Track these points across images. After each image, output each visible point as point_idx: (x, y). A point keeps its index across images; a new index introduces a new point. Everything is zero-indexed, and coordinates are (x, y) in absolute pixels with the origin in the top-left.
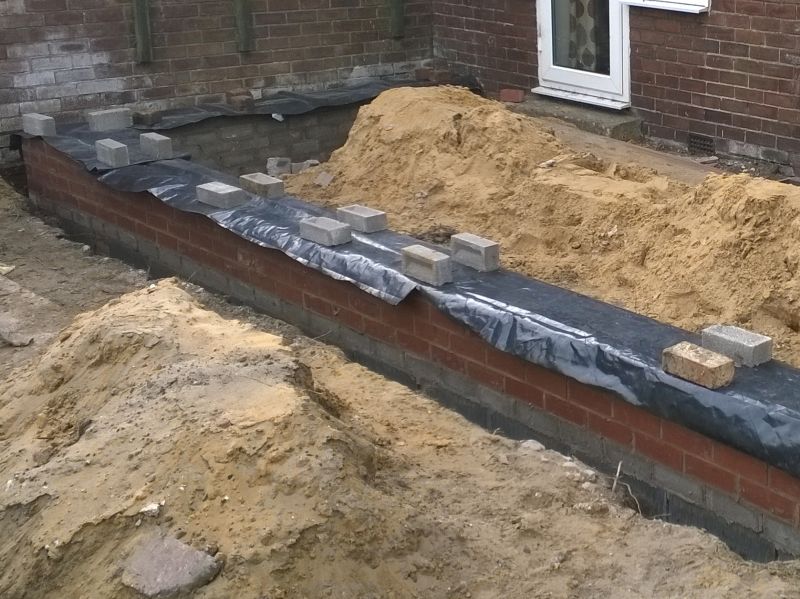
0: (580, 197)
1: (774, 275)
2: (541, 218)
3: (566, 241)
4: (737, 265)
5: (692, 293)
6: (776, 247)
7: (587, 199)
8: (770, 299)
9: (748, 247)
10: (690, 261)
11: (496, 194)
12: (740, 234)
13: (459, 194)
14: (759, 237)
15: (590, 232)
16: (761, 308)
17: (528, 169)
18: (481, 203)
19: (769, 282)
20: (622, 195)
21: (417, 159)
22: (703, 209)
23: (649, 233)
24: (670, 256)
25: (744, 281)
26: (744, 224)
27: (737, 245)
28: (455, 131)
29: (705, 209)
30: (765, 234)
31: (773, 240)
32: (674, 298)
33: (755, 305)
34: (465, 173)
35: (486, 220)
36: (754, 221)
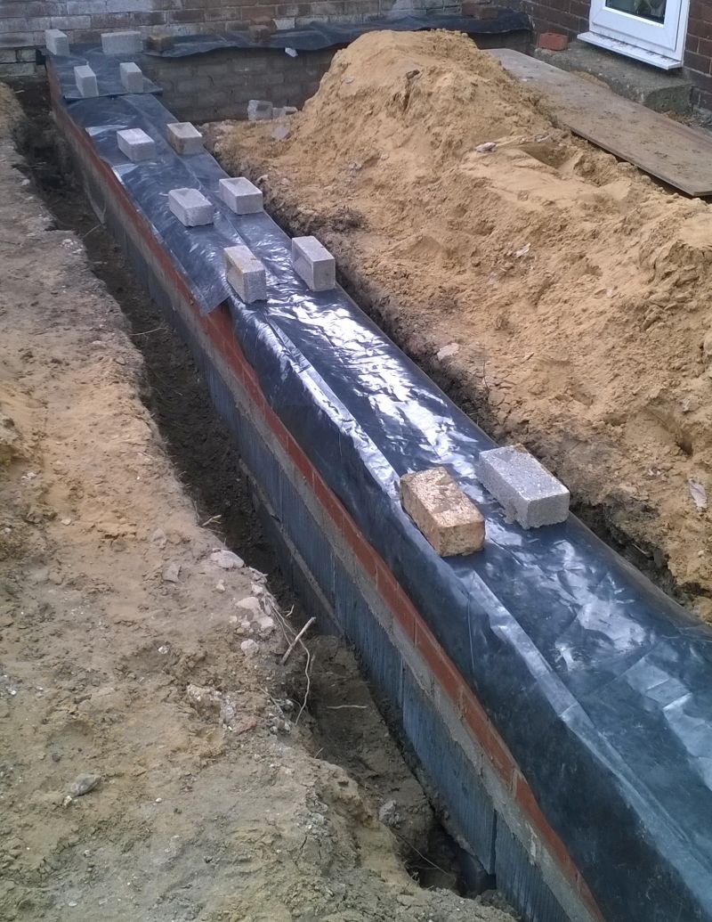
0: (499, 198)
1: (677, 365)
2: (450, 218)
3: (468, 254)
4: (631, 339)
5: (567, 363)
6: (693, 323)
7: (506, 202)
8: (659, 400)
9: (652, 316)
10: (584, 316)
11: (423, 177)
12: (651, 293)
13: (387, 171)
14: (674, 304)
15: (497, 247)
16: (644, 409)
17: (461, 151)
18: (405, 186)
19: (666, 373)
20: (552, 203)
21: (365, 121)
22: (628, 243)
23: (560, 262)
24: (565, 302)
25: (633, 364)
26: (663, 279)
27: (642, 309)
28: (404, 93)
29: (629, 245)
30: (684, 300)
31: (693, 311)
32: (546, 363)
33: (635, 404)
34: (402, 145)
35: (403, 210)
36: (675, 277)
